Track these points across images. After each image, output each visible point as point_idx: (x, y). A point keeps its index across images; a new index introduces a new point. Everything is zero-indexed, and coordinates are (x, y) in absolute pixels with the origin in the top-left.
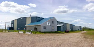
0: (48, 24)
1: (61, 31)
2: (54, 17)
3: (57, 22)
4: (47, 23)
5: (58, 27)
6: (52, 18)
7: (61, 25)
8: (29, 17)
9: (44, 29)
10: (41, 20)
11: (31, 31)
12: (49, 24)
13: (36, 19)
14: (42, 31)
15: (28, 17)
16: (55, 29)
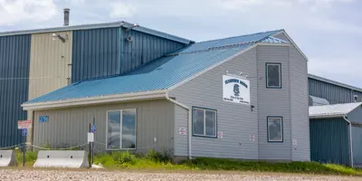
0: (228, 91)
1: (348, 165)
2: (282, 34)
3: (312, 80)
4: (225, 78)
5: (314, 122)
6: (266, 36)
7: (344, 109)
8: (58, 31)
9: (197, 130)
10: (165, 56)
11: (91, 137)
12: (237, 92)
13: (120, 44)
14: (179, 152)
15: (47, 32)
16: (295, 142)
